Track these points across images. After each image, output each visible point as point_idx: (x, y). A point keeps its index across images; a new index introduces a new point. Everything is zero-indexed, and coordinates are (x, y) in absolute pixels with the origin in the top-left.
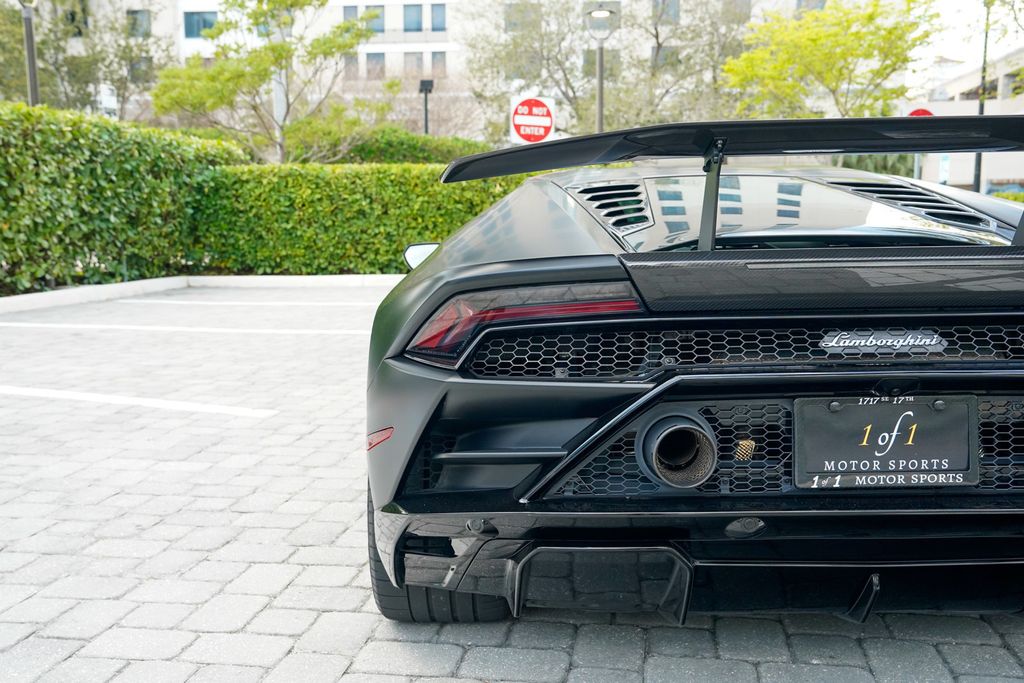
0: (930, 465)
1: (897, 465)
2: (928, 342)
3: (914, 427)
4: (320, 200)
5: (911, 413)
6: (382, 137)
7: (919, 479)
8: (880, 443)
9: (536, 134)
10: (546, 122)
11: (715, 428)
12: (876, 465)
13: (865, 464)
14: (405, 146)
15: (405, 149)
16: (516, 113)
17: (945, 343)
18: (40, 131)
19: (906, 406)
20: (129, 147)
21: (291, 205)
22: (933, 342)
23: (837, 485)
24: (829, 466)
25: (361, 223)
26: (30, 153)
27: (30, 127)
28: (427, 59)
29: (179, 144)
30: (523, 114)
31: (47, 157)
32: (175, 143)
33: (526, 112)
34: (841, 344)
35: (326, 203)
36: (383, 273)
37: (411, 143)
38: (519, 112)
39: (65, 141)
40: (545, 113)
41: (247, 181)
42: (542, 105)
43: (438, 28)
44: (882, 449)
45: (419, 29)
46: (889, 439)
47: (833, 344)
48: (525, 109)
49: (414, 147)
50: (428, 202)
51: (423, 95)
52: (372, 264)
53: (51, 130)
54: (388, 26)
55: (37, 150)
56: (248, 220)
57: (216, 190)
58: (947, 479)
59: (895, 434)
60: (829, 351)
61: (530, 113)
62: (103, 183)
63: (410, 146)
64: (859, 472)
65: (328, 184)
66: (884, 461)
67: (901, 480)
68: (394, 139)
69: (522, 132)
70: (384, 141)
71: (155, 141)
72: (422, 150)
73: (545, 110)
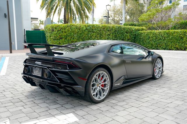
0: (39, 74)
4: (154, 37)
17: (41, 63)
18: (106, 28)
20: (122, 29)
21: (149, 37)
24: (34, 73)
25: (160, 41)
26: (104, 31)
32: (131, 28)
35: (155, 37)
36: (164, 50)
39: (111, 29)
41: (143, 34)
50: (173, 37)
52: (162, 48)
53: (108, 27)
56: (142, 40)
57: (138, 35)
62: (117, 35)
65: (155, 34)
71: (127, 28)
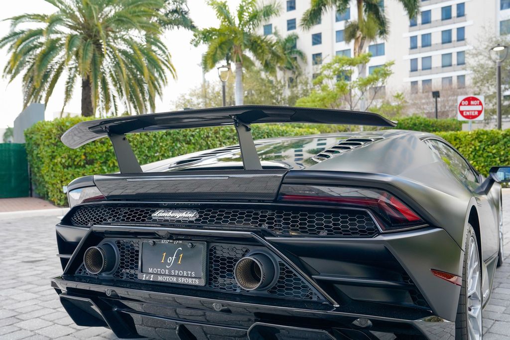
0: (187, 274)
1: (175, 272)
2: (190, 215)
3: (181, 255)
5: (181, 248)
6: (411, 121)
7: (181, 280)
8: (168, 262)
9: (473, 114)
10: (479, 108)
11: (120, 250)
12: (167, 273)
13: (163, 271)
14: (423, 125)
15: (423, 127)
16: (461, 104)
17: (198, 216)
18: (223, 130)
19: (179, 245)
20: (263, 134)
22: (192, 216)
23: (151, 280)
24: (150, 270)
26: (218, 139)
27: (218, 129)
28: (455, 80)
29: (287, 132)
30: (465, 105)
31: (226, 141)
32: (285, 131)
33: (467, 104)
34: (158, 215)
37: (426, 123)
38: (463, 104)
39: (234, 134)
40: (478, 103)
42: (476, 99)
43: (461, 63)
44: (169, 264)
45: (450, 65)
46: (171, 260)
47: (156, 215)
48: (467, 102)
49: (428, 125)
51: (434, 100)
53: (227, 129)
54: (434, 65)
55: (221, 138)
58: (192, 281)
59: (174, 258)
60: (153, 218)
61: (469, 104)
63: (425, 125)
64: (161, 275)
66: (170, 270)
67: (174, 280)
68: (417, 122)
69: (464, 114)
70: (412, 123)
71: (275, 131)
72: (433, 126)
73: (478, 101)
